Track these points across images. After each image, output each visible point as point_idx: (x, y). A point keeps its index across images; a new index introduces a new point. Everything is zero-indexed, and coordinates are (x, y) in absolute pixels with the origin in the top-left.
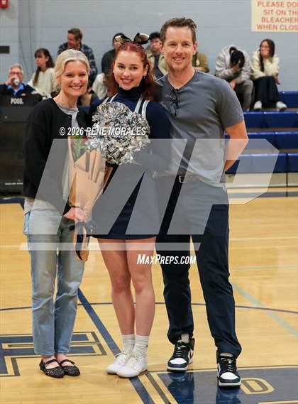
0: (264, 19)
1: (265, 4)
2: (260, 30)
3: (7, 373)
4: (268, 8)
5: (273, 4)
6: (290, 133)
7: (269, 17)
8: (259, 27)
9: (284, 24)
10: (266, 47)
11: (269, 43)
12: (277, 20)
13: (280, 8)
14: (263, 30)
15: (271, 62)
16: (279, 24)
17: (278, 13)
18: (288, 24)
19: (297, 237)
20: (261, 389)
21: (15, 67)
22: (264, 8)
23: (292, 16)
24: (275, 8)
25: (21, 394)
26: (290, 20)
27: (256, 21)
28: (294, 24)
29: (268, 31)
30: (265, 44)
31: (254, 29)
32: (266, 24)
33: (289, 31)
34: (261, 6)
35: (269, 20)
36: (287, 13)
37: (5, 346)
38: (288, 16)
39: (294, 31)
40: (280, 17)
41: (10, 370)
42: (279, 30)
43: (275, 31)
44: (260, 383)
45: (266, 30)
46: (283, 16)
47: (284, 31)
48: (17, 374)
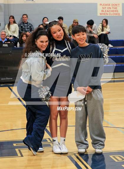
0: (102, 11)
1: (103, 5)
2: (101, 15)
3: (18, 156)
4: (104, 6)
5: (106, 5)
6: (114, 57)
7: (104, 10)
8: (101, 14)
9: (110, 13)
10: (104, 22)
11: (105, 21)
12: (108, 11)
13: (109, 6)
14: (102, 15)
15: (106, 28)
16: (108, 13)
17: (108, 8)
18: (112, 13)
19: (123, 98)
20: (121, 160)
21: (3, 32)
22: (102, 7)
23: (113, 9)
24: (107, 7)
25: (25, 164)
26: (113, 11)
27: (99, 11)
28: (114, 13)
29: (104, 15)
30: (104, 21)
31: (99, 15)
32: (103, 13)
33: (112, 15)
34: (101, 5)
35: (105, 11)
36: (112, 8)
37: (15, 145)
38: (112, 9)
39: (114, 15)
40: (109, 10)
41: (19, 155)
42: (108, 15)
43: (107, 15)
44: (120, 157)
45: (103, 15)
46: (110, 9)
47: (111, 15)
48: (22, 156)
